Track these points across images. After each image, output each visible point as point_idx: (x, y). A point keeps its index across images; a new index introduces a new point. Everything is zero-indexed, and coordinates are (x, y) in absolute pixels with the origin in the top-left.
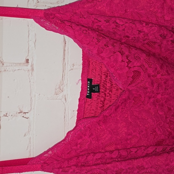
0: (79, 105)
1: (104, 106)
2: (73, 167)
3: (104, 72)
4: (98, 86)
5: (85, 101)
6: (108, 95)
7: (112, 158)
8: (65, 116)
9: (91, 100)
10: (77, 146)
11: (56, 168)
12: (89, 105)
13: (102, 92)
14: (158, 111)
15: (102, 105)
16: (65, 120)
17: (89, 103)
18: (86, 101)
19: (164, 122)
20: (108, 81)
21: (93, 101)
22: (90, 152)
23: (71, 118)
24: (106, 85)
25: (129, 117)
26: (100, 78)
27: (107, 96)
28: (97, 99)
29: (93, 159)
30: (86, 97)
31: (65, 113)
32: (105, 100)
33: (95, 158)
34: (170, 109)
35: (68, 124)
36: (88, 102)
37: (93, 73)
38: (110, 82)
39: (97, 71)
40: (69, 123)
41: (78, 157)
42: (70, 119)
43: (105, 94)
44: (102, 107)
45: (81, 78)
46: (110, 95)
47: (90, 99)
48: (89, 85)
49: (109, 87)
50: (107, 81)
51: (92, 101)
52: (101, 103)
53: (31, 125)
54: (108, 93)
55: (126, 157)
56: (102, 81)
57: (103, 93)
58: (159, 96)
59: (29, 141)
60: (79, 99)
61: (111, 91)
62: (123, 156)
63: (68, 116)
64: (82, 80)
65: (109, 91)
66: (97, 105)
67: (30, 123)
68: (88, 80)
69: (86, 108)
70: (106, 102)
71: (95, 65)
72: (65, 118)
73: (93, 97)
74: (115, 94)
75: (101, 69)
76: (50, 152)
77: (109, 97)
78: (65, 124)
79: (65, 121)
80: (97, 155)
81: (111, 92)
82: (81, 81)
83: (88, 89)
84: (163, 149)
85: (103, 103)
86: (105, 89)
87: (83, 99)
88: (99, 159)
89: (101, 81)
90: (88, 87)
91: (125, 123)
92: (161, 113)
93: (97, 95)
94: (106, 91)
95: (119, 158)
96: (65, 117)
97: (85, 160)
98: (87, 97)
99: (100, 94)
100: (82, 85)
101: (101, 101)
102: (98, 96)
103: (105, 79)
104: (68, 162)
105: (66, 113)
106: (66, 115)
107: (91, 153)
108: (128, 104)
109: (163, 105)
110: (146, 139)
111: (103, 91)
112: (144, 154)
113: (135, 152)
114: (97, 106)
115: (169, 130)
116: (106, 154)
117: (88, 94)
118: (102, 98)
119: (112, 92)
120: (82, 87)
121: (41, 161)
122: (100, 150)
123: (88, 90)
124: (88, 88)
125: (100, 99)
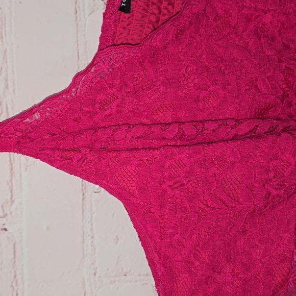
0: (103, 28)
2: (83, 150)
5: (116, 17)
6: (165, 11)
7: (164, 138)
8: (76, 9)
9: (129, 18)
10: (93, 105)
11: (47, 149)
12: (124, 28)
14: (263, 48)
16: (76, 18)
18: (119, 19)
19: (274, 68)
22: (121, 123)
23: (89, 15)
25: (204, 56)
27: (164, 15)
28: (140, 16)
29: (126, 137)
30: (120, 10)
31: (76, 3)
33: (130, 135)
34: (286, 47)
35: (85, 27)
36: (122, 21)
40: (85, 24)
41: (96, 131)
42: (87, 15)
43: (159, 8)
47: (127, 15)
51: (130, 19)
53: (5, 24)
54: (166, 9)
55: (193, 139)
57: (154, 6)
58: (267, 18)
59: (4, 58)
60: (105, 14)
61: (172, 4)
62: (188, 136)
63: (83, 10)
65: (169, 4)
66: (141, 29)
67: (3, 19)
69: (118, 34)
72: (78, 13)
73: (132, 11)
76: (37, 116)
78: (77, 25)
79: (78, 19)
80: (135, 129)
81: (171, 7)
84: (269, 129)
88: (138, 137)
91: (195, 67)
92: (269, 53)
93: (141, 8)
94: (161, 3)
95: (180, 139)
96: (76, 12)
97: (109, 137)
98: (122, 9)
101: (150, 22)
102: (144, 10)
104: (74, 138)
105: (78, 3)
106: (79, 7)
107: (123, 124)
108: (202, 27)
109: (273, 39)
110: (237, 101)
112: (231, 136)
113: (214, 131)
114: (141, 31)
115: (284, 86)
116: (154, 129)
117: (123, 4)
118: (153, 15)
119: (173, 7)
121: (17, 133)
122: (142, 120)
125: (148, 17)
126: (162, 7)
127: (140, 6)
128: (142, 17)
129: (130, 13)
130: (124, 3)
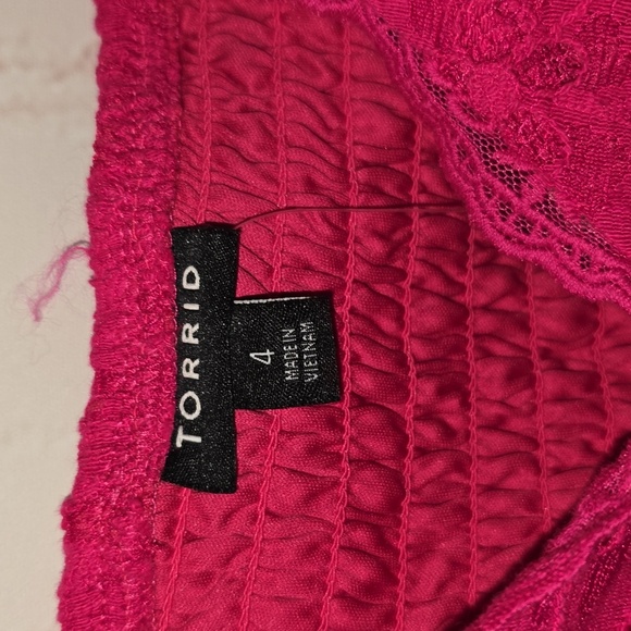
1: (387, 574)
3: (365, 164)
4: (321, 305)
5: (145, 528)
6: (430, 433)
9: (227, 517)
12: (205, 579)
13: (361, 402)
15: (362, 572)
17: (205, 557)
18: (169, 532)
20: (415, 270)
21: (254, 518)
24: (399, 319)
26: (327, 231)
27: (423, 452)
32: (393, 505)
36: (190, 538)
37: (243, 171)
38: (434, 283)
39: (289, 145)
43: (395, 424)
44: (370, 589)
45: (79, 230)
46: (448, 432)
47: (217, 503)
48: (191, 317)
49: (427, 338)
50: (403, 274)
51: (238, 524)
52: (361, 536)
54: (427, 415)
56: (356, 270)
57: (370, 418)
60: (73, 514)
61: (455, 386)
64: (97, 257)
65: (442, 392)
66: (310, 568)
68: (184, 243)
70: (415, 521)
71: (250, 78)
74: (496, 425)
75: (334, 123)
77: (439, 465)
81: (453, 403)
82: (80, 270)
83: (190, 369)
85: (381, 541)
86: (384, 365)
87: (121, 512)
89: (340, 263)
90: (190, 334)
93: (297, 445)
94: (400, 388)
98: (176, 467)
99: (334, 424)
100: (105, 319)
102: (314, 450)
103: (382, 236)
111: (366, 383)
114: (310, 581)
117: (181, 437)
118: (368, 474)
120: (101, 353)
123: (189, 384)
124: (185, 351)
125: (342, 491)
126: (407, 411)
127: (291, 434)
128: (311, 497)
129: (232, 489)
130: (190, 428)
